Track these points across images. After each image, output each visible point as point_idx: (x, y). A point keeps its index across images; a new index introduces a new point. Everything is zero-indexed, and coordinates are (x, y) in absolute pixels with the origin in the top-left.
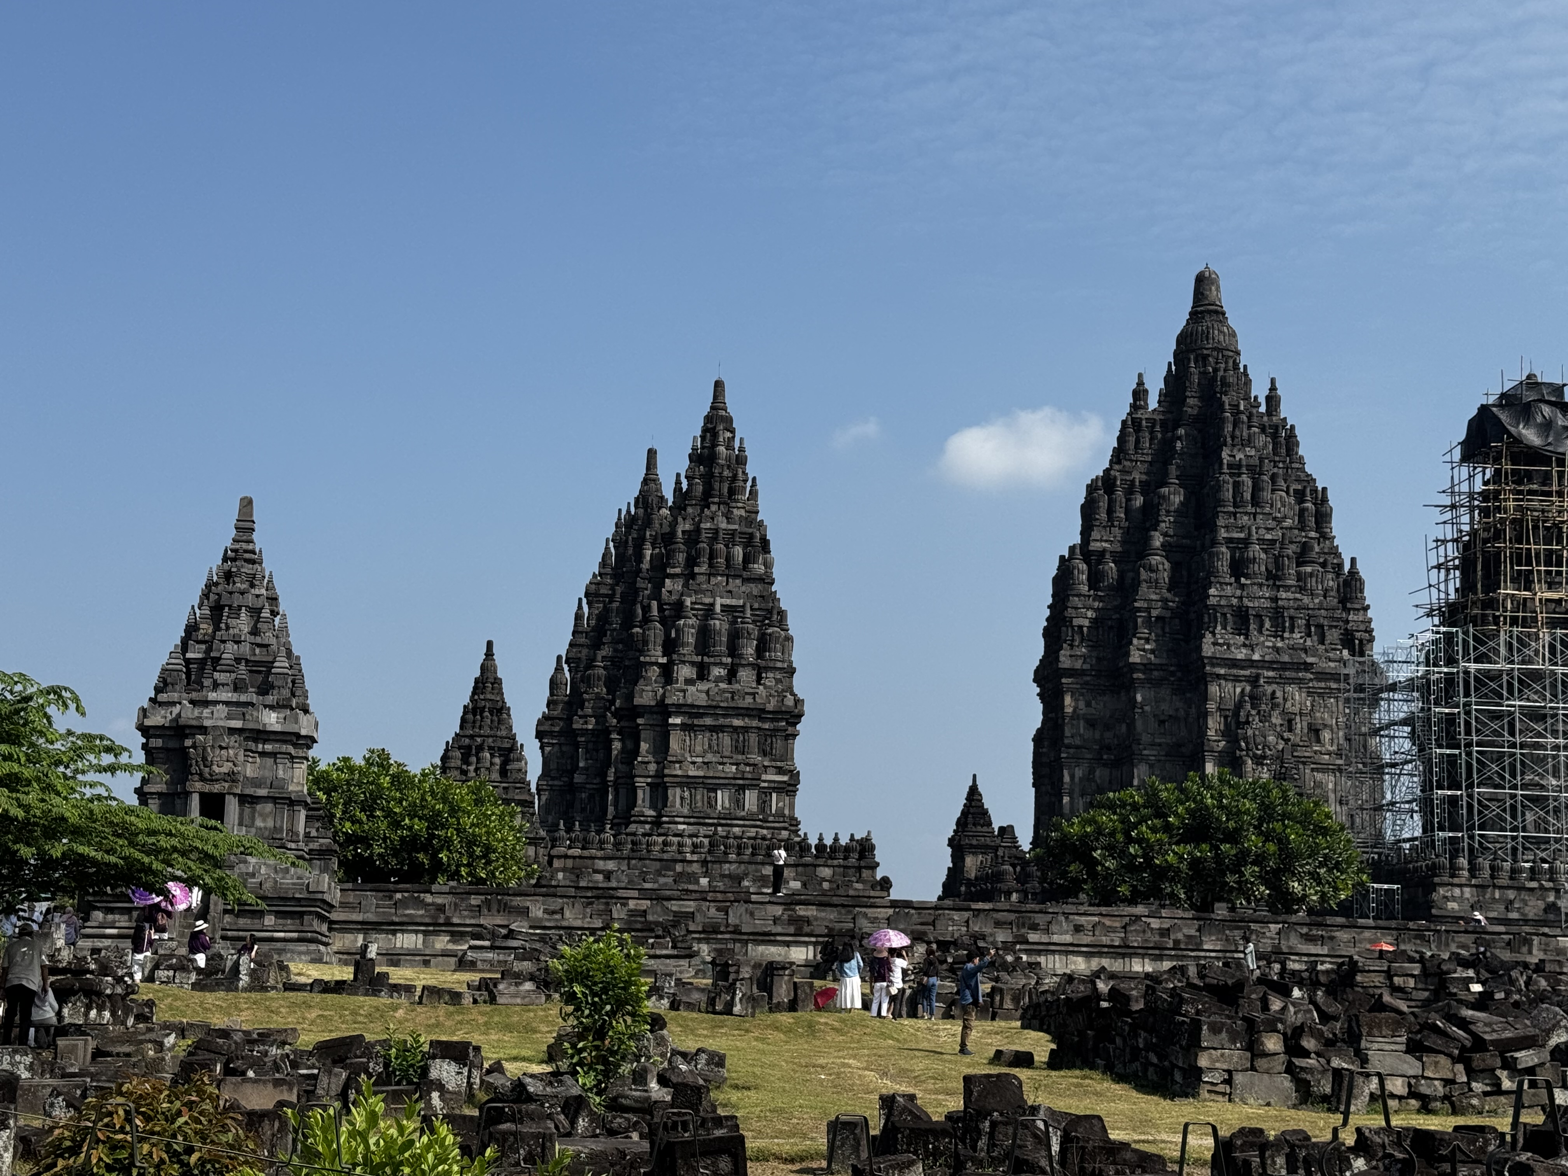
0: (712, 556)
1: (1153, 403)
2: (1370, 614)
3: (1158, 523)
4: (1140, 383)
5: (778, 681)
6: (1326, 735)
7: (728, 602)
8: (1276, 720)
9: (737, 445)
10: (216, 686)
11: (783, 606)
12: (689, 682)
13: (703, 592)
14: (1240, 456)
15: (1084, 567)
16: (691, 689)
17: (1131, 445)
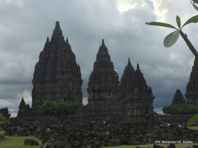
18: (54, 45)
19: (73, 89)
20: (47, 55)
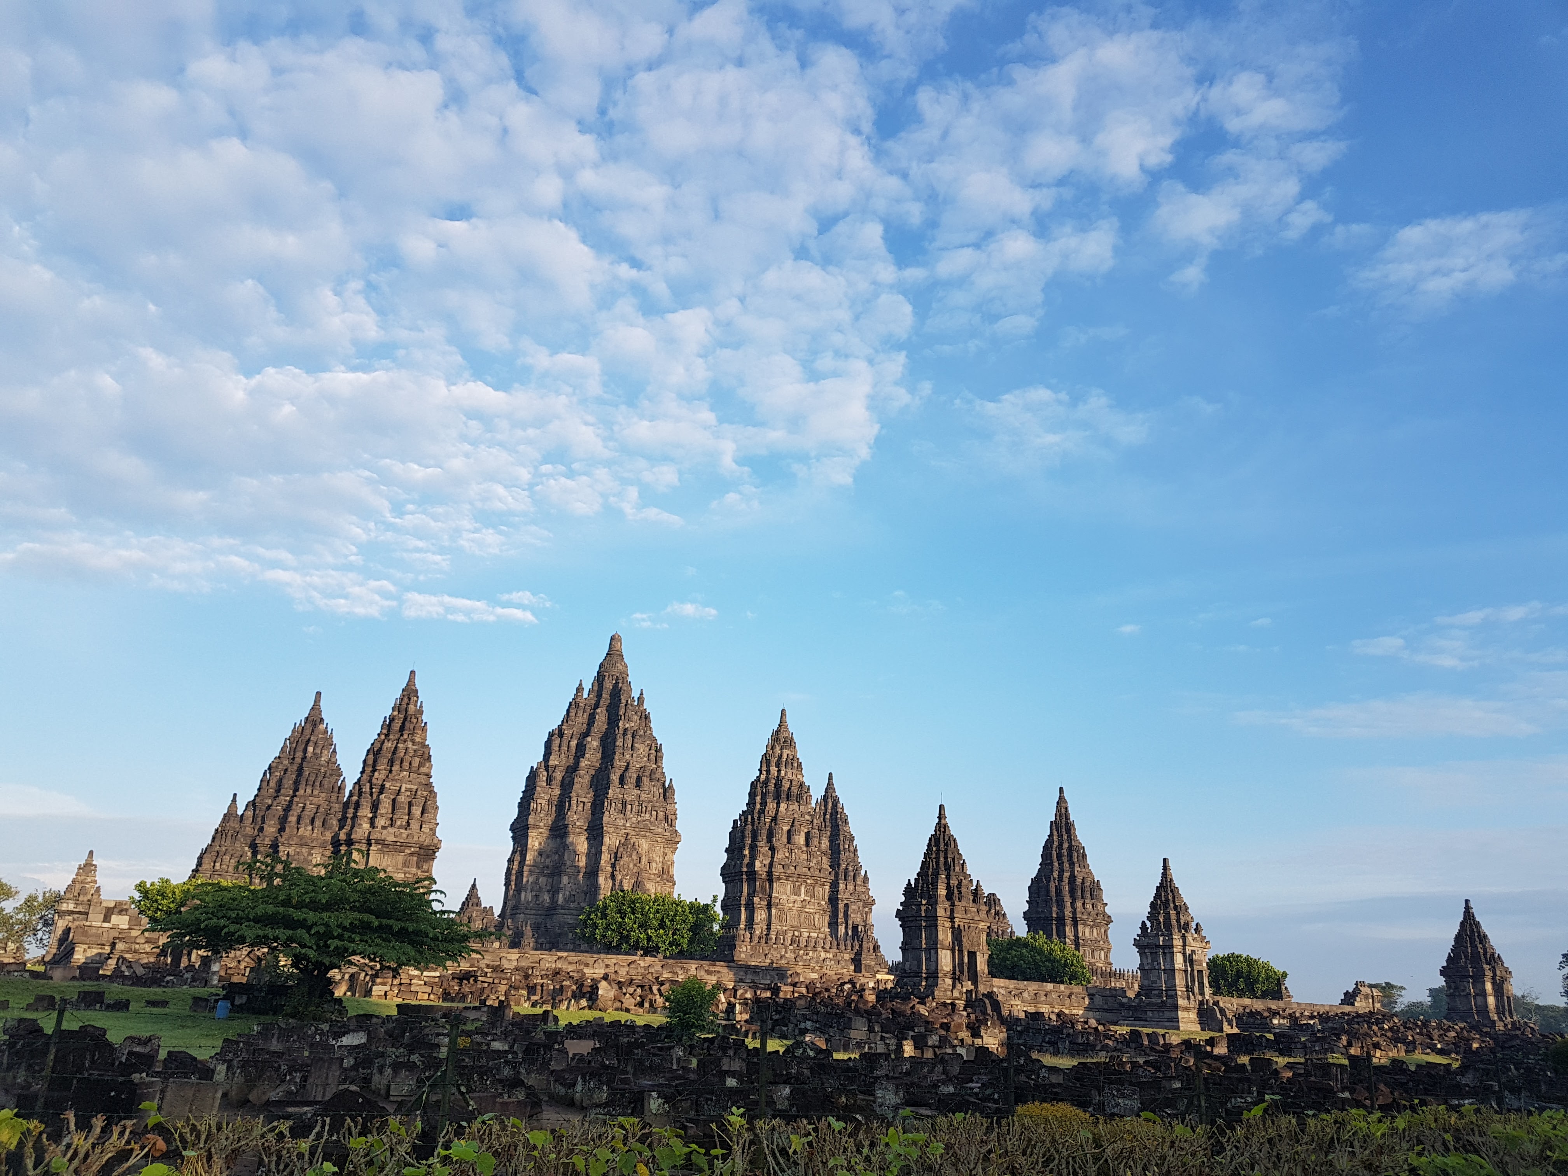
0: (402, 762)
1: (585, 696)
2: (676, 806)
3: (584, 754)
4: (581, 684)
5: (431, 829)
6: (654, 865)
7: (408, 786)
8: (634, 857)
9: (419, 704)
11: (436, 790)
12: (384, 828)
13: (396, 780)
14: (627, 726)
15: (545, 773)
16: (385, 832)
17: (572, 714)
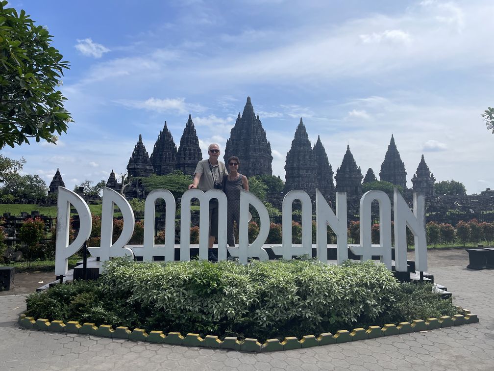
2: (271, 149)
3: (242, 135)
4: (239, 114)
6: (266, 166)
7: (193, 148)
8: (259, 164)
9: (193, 124)
10: (139, 162)
13: (189, 147)
14: (254, 125)
15: (231, 141)
17: (238, 123)
18: (245, 121)
19: (264, 166)
20: (239, 132)
